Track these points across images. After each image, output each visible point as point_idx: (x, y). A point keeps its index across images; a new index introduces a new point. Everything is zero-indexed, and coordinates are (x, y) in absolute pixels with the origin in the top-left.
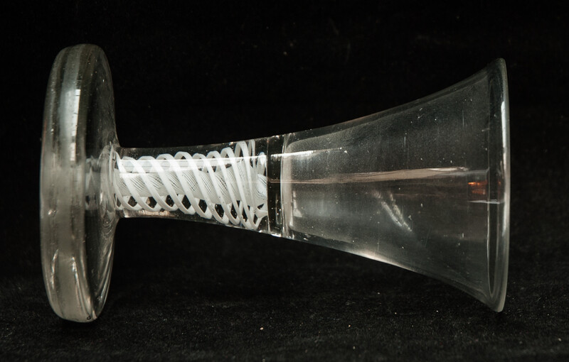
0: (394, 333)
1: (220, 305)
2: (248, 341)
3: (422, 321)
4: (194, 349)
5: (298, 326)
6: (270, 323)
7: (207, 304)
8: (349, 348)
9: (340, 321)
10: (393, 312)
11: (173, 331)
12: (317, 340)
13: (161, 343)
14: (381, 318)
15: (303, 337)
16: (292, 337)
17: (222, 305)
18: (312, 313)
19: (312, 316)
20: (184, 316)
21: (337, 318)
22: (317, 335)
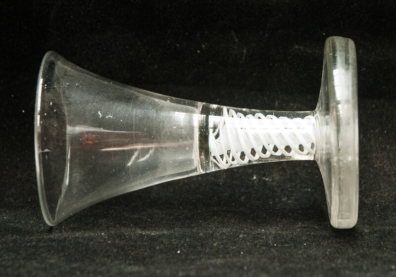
0: (274, 259)
1: (149, 233)
2: (169, 260)
3: (294, 251)
4: (130, 264)
5: (205, 251)
6: (185, 248)
7: (140, 232)
8: (242, 268)
9: (235, 249)
10: (273, 244)
11: (115, 250)
12: (219, 261)
13: (106, 259)
14: (265, 248)
15: (209, 259)
16: (201, 259)
17: (151, 233)
18: (214, 242)
19: (215, 244)
20: (123, 240)
21: (233, 246)
22: (219, 258)
